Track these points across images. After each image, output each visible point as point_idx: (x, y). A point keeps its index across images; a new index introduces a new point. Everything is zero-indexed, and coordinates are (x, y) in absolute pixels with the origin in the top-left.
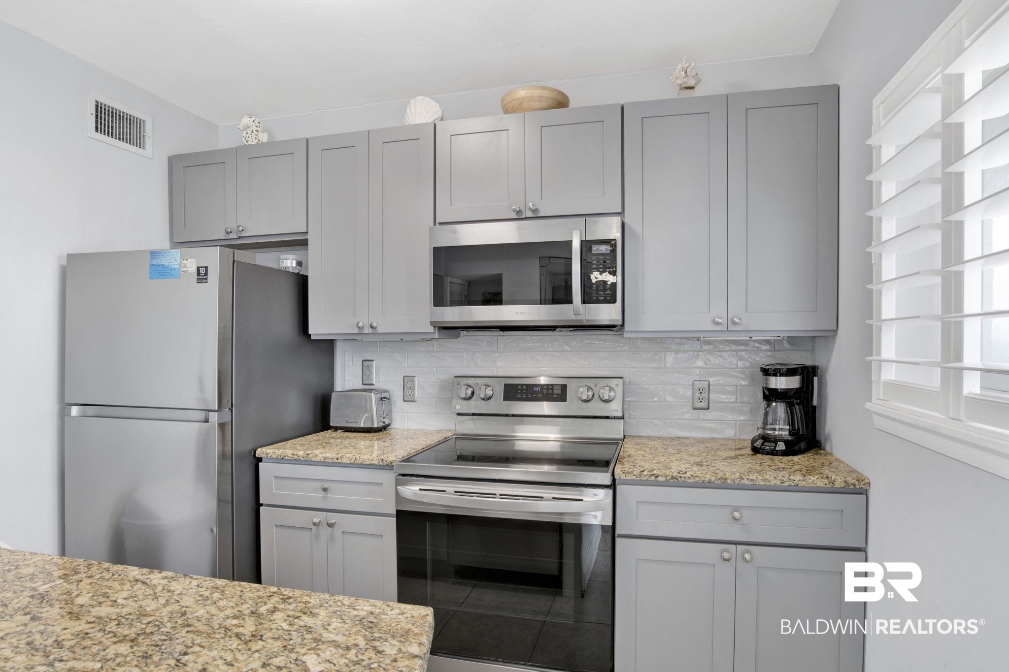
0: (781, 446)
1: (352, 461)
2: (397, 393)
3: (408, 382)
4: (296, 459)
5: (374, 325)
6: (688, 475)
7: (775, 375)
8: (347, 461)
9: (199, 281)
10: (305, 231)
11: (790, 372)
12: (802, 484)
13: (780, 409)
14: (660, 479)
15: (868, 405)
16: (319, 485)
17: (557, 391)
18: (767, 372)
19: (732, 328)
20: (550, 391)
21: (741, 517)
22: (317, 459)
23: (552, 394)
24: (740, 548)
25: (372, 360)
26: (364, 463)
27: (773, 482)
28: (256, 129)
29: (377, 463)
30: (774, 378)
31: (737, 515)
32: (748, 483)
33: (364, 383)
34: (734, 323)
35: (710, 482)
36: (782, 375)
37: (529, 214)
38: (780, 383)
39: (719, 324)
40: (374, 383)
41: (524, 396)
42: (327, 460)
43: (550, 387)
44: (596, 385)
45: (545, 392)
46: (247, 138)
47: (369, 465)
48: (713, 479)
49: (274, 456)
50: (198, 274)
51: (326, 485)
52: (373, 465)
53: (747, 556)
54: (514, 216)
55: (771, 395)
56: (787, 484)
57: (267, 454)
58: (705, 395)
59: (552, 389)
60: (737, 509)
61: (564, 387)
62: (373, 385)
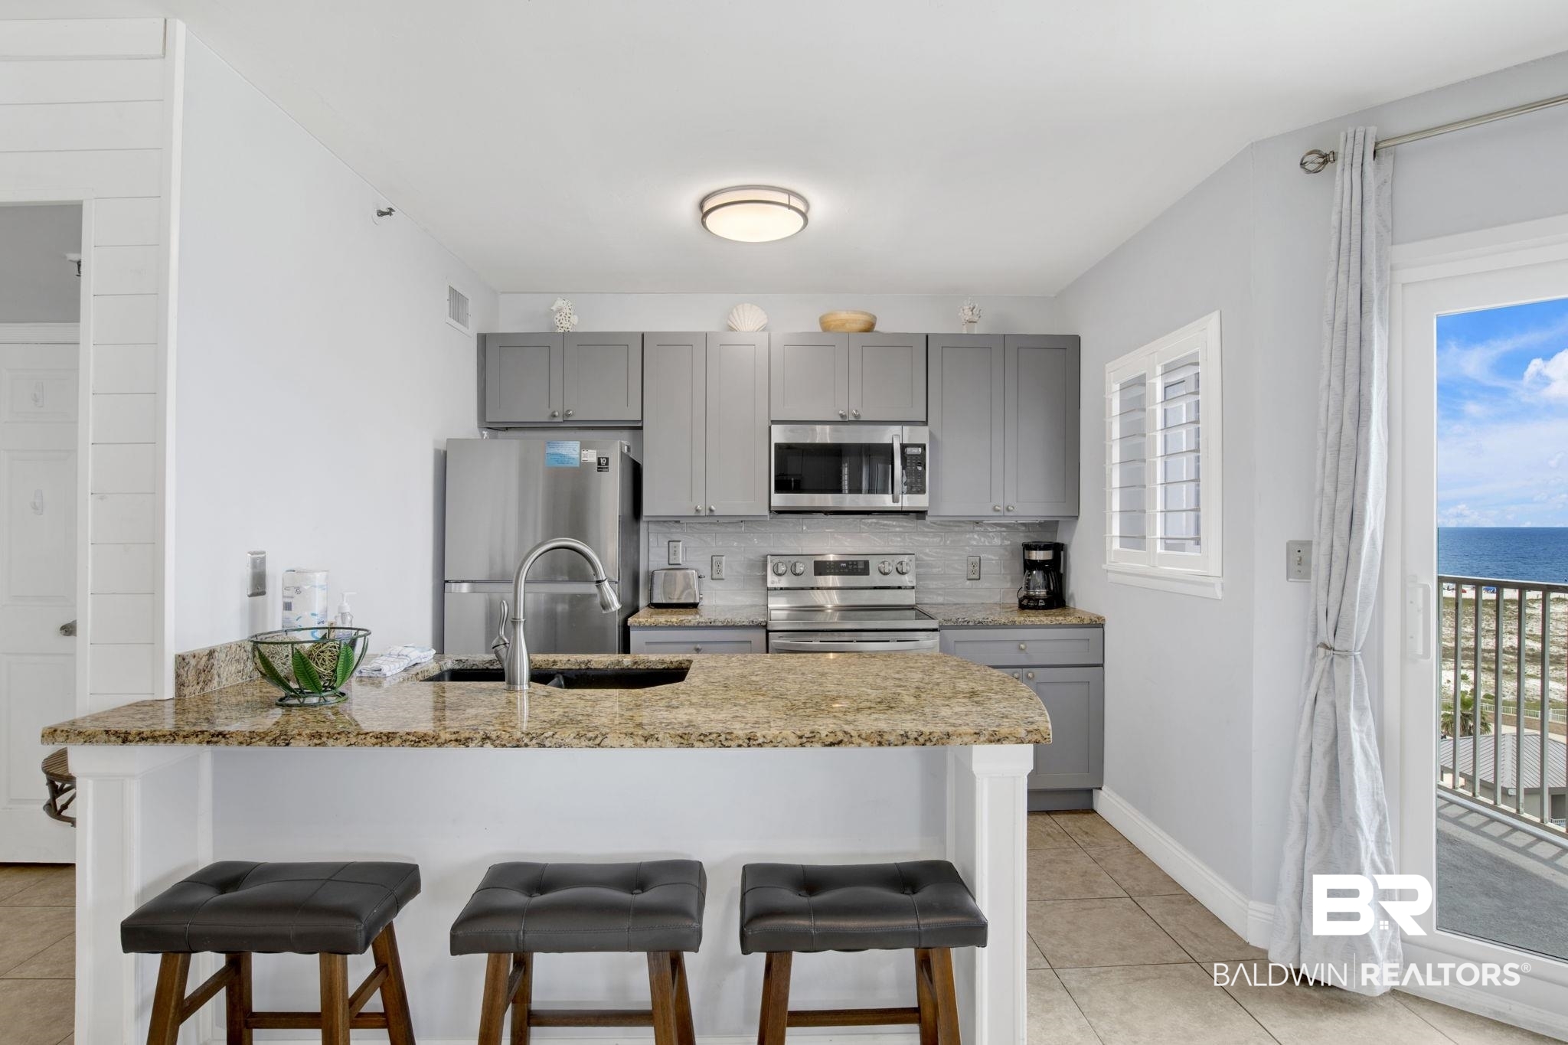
0: (1042, 603)
1: (725, 624)
2: (706, 571)
3: (715, 563)
4: (670, 626)
5: (713, 508)
6: (990, 620)
7: (1036, 550)
8: (720, 624)
9: (600, 469)
10: (640, 419)
11: (1046, 547)
12: (1064, 622)
13: (1038, 576)
14: (971, 624)
15: (1104, 566)
16: (693, 646)
17: (861, 566)
18: (1028, 547)
19: (1007, 514)
20: (855, 567)
21: (1025, 649)
22: (692, 624)
23: (857, 569)
24: (1025, 670)
25: (679, 541)
26: (736, 624)
27: (1045, 622)
28: (568, 311)
29: (747, 624)
30: (1034, 552)
31: (1022, 646)
32: (1029, 623)
33: (671, 562)
34: (1008, 510)
35: (1004, 624)
36: (1040, 550)
37: (852, 418)
38: (1038, 555)
39: (998, 511)
40: (681, 562)
41: (832, 571)
42: (700, 625)
43: (855, 563)
44: (893, 561)
45: (850, 567)
46: (561, 321)
47: (741, 626)
48: (1006, 622)
49: (647, 624)
50: (599, 464)
51: (699, 646)
52: (744, 625)
53: (1030, 675)
54: (840, 419)
55: (1030, 566)
56: (1054, 623)
57: (640, 622)
58: (977, 568)
59: (857, 565)
60: (1022, 641)
61: (866, 563)
62: (679, 564)
